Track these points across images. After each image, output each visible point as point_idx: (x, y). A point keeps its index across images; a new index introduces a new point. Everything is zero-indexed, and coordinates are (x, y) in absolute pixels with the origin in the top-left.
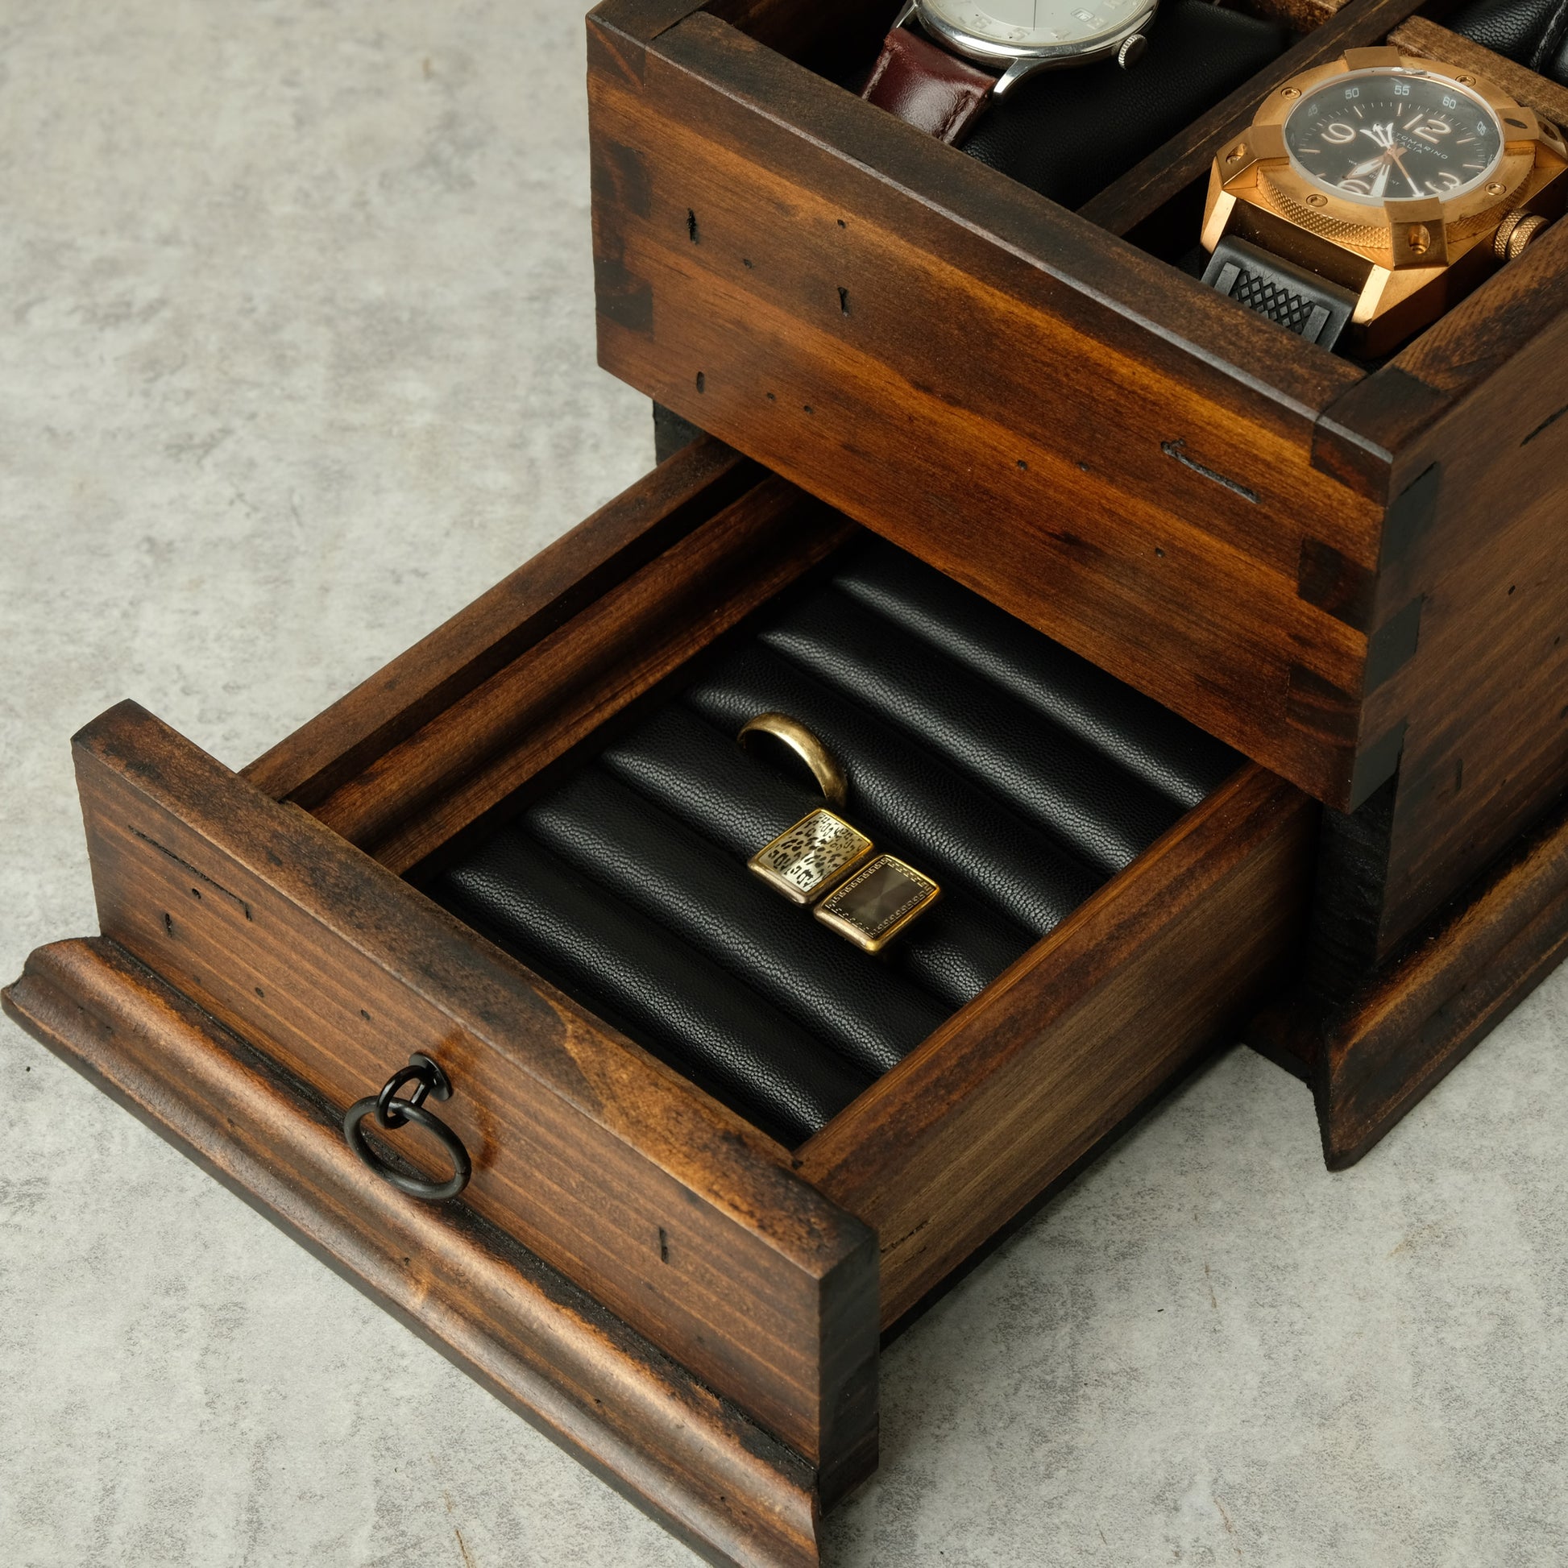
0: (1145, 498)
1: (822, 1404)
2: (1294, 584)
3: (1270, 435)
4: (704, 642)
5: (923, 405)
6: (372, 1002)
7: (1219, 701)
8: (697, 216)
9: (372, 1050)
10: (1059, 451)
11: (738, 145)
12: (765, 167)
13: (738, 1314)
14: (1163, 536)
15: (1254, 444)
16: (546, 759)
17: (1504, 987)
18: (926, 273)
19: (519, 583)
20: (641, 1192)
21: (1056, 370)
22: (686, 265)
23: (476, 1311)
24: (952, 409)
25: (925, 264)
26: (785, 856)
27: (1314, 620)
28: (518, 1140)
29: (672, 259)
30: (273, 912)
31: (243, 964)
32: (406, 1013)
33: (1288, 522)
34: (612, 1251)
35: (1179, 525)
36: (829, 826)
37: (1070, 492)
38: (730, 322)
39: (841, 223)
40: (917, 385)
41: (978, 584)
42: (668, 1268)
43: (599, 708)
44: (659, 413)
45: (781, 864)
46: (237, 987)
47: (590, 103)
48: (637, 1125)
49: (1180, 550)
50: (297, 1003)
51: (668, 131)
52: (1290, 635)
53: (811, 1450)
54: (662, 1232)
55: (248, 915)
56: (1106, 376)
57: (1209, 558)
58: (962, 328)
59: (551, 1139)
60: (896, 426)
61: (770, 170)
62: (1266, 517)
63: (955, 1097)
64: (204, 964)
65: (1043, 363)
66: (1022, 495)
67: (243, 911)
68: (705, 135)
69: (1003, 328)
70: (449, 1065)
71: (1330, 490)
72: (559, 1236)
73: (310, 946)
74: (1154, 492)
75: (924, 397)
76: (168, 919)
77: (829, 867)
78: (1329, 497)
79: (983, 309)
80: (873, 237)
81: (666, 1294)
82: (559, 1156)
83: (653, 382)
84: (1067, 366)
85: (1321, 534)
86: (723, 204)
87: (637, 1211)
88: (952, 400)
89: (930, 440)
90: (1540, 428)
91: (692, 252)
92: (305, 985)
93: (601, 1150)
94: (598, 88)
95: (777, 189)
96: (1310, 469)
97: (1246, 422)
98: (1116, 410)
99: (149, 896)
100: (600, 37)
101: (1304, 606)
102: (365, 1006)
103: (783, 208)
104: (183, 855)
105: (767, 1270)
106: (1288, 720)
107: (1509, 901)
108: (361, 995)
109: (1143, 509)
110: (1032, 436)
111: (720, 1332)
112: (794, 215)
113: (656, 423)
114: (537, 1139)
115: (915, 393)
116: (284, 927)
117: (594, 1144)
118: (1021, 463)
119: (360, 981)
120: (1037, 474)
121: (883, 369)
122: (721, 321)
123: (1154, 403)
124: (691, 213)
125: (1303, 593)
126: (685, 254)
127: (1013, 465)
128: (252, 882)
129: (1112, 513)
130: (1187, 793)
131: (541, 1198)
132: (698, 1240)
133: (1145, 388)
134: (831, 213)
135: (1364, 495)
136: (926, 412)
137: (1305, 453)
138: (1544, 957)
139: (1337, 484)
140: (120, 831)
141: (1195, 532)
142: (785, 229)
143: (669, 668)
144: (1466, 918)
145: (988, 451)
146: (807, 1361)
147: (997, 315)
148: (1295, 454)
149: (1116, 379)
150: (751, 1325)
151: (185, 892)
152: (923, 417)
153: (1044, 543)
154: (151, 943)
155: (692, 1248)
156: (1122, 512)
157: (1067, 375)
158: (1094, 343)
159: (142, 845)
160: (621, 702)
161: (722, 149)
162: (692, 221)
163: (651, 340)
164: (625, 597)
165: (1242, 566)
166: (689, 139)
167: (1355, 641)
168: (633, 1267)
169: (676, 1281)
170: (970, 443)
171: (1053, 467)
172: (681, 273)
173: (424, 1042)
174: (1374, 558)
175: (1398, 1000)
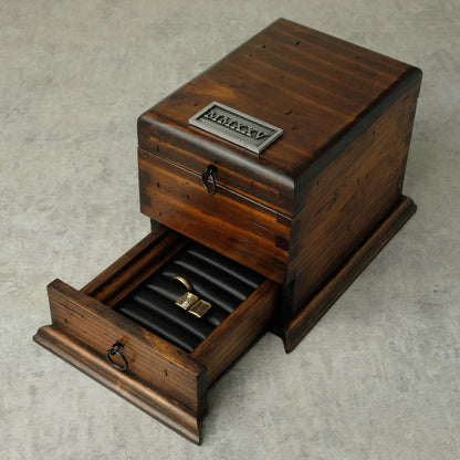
0: (246, 230)
2: (275, 244)
3: (269, 217)
5: (203, 216)
6: (108, 332)
9: (108, 341)
10: (230, 223)
11: (167, 170)
15: (266, 219)
19: (128, 254)
20: (161, 363)
21: (229, 207)
23: (130, 390)
26: (182, 301)
27: (279, 250)
29: (155, 192)
30: (88, 316)
32: (114, 333)
33: (273, 233)
35: (253, 235)
36: (190, 295)
37: (232, 230)
38: (166, 203)
39: (187, 183)
40: (202, 212)
41: (215, 249)
42: (167, 377)
44: (152, 221)
45: (181, 303)
47: (138, 163)
48: (161, 350)
49: (254, 239)
50: (92, 334)
51: (153, 168)
52: (274, 254)
53: (196, 410)
54: (166, 371)
55: (83, 318)
56: (238, 208)
57: (259, 241)
60: (199, 220)
61: (173, 174)
62: (269, 232)
65: (226, 207)
66: (223, 231)
67: (82, 316)
68: (160, 168)
69: (218, 201)
70: (123, 342)
71: (281, 226)
73: (95, 322)
74: (248, 229)
75: (204, 214)
77: (190, 303)
80: (193, 185)
81: (167, 383)
83: (151, 215)
85: (279, 234)
86: (164, 181)
87: (161, 367)
88: (209, 215)
89: (205, 222)
90: (317, 213)
91: (159, 190)
92: (94, 330)
93: (154, 356)
94: (140, 160)
95: (174, 177)
96: (277, 222)
97: (264, 215)
98: (240, 214)
100: (140, 151)
101: (277, 248)
102: (106, 333)
103: (176, 181)
104: (70, 307)
108: (105, 330)
109: (246, 232)
110: (225, 220)
111: (177, 389)
112: (178, 182)
114: (141, 355)
115: (202, 214)
116: (90, 319)
117: (152, 355)
118: (223, 225)
119: (105, 328)
120: (226, 227)
121: (196, 209)
122: (164, 203)
123: (247, 212)
124: (158, 183)
125: (277, 245)
126: (157, 191)
127: (221, 226)
128: (83, 311)
129: (240, 233)
130: (256, 286)
131: (142, 367)
132: (173, 371)
133: (246, 210)
134: (185, 181)
135: (287, 227)
137: (276, 220)
141: (256, 236)
142: (176, 185)
144: (308, 306)
145: (216, 223)
146: (195, 392)
148: (274, 220)
149: (240, 208)
152: (204, 218)
153: (227, 240)
155: (172, 373)
156: (242, 233)
157: (231, 208)
158: (235, 202)
161: (164, 170)
163: (150, 207)
165: (265, 241)
166: (157, 169)
167: (286, 254)
168: (160, 378)
169: (169, 380)
170: (213, 223)
171: (229, 226)
172: (156, 194)
174: (289, 238)
175: (297, 321)
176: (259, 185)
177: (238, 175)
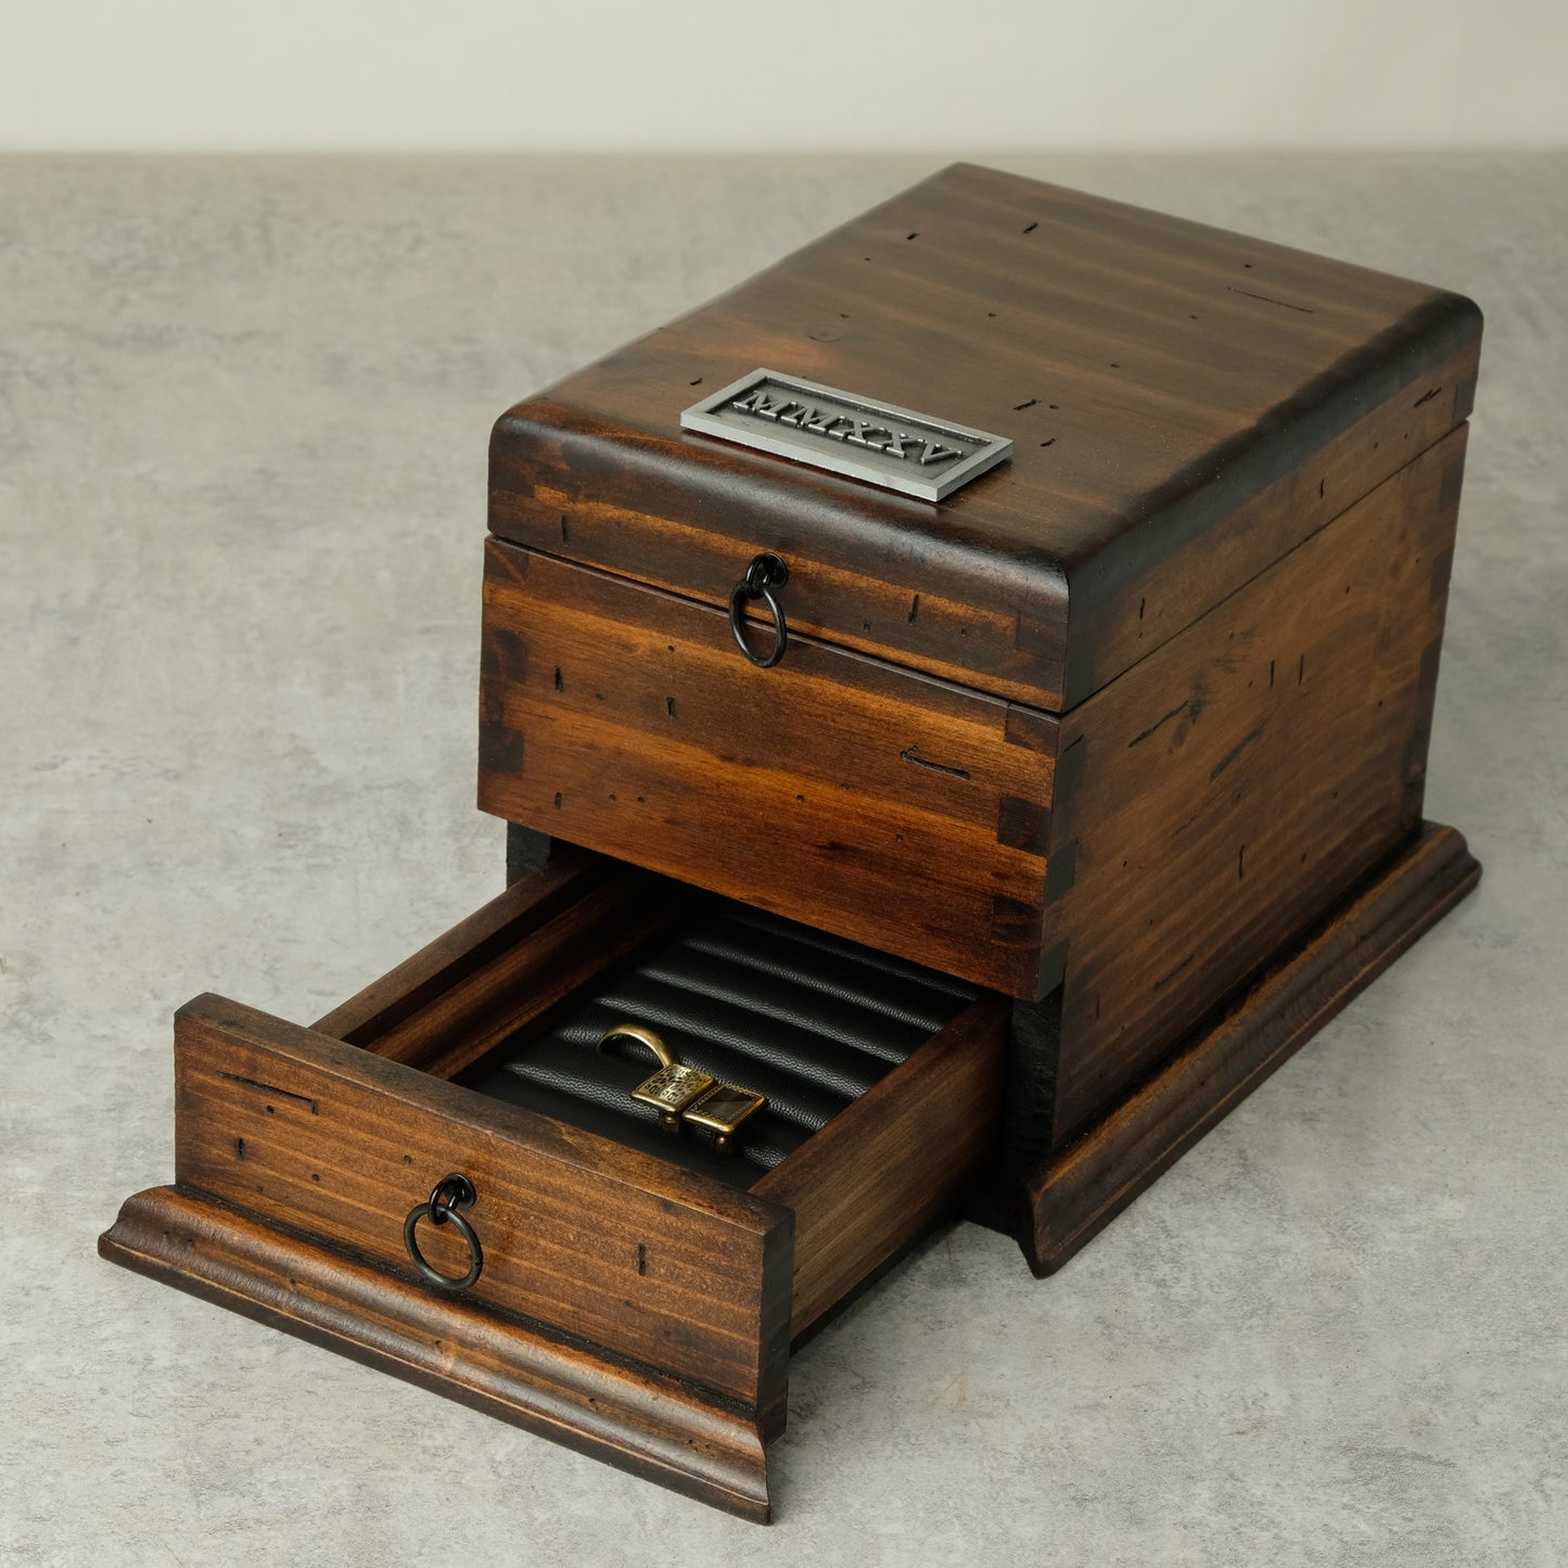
0: (889, 798)
1: (761, 1347)
2: (995, 834)
3: (977, 726)
4: (563, 994)
5: (729, 773)
6: (416, 1146)
7: (943, 941)
8: (562, 671)
9: (411, 1189)
10: (828, 780)
11: (595, 608)
12: (616, 620)
13: (699, 1295)
14: (901, 823)
15: (966, 736)
16: (473, 1057)
17: (1135, 1174)
18: (733, 670)
20: (627, 1220)
21: (825, 719)
22: (552, 711)
23: (494, 1363)
24: (750, 770)
25: (732, 663)
26: (656, 1087)
27: (1010, 858)
28: (527, 1217)
29: (540, 709)
30: (336, 1098)
31: (303, 1157)
32: (444, 1142)
33: (989, 787)
34: (599, 1286)
35: (913, 812)
36: (684, 1071)
37: (836, 809)
38: (585, 747)
39: (671, 648)
40: (724, 758)
41: (766, 902)
42: (644, 1280)
43: (502, 1028)
45: (654, 1093)
46: (297, 1181)
47: (484, 604)
48: (623, 1171)
49: (915, 831)
50: (348, 1174)
51: (544, 611)
52: (993, 875)
53: (750, 1395)
54: (642, 1249)
55: (315, 1111)
56: (859, 712)
57: (935, 831)
58: (758, 705)
59: (558, 1204)
60: (707, 795)
61: (619, 621)
62: (975, 788)
63: (816, 1171)
64: (269, 1172)
65: (816, 716)
66: (799, 821)
67: (310, 1108)
68: (573, 607)
69: (788, 696)
70: (475, 1174)
71: (1018, 755)
72: (555, 1292)
73: (366, 1116)
74: (896, 792)
75: (728, 765)
76: (240, 1144)
77: (687, 1091)
78: (1018, 761)
79: (774, 687)
80: (695, 653)
81: (641, 1304)
82: (562, 1217)
83: (520, 811)
84: (834, 714)
85: (1013, 790)
86: (583, 656)
87: (623, 1238)
88: (749, 763)
89: (733, 799)
90: (1138, 739)
91: (557, 699)
92: (358, 1153)
93: (595, 1195)
94: (491, 591)
95: (624, 634)
96: (1005, 743)
97: (960, 721)
98: (868, 737)
99: (226, 1129)
100: (495, 552)
101: (1002, 849)
102: (408, 1151)
103: (628, 647)
104: (265, 1079)
105: (724, 1243)
106: (993, 941)
107: (1132, 1115)
108: (406, 1141)
109: (887, 807)
110: (808, 774)
111: (683, 1318)
112: (636, 651)
113: (508, 866)
114: (545, 1210)
115: (722, 765)
116: (345, 1108)
117: (592, 1192)
118: (800, 797)
119: (406, 1130)
120: (811, 802)
121: (699, 753)
122: (576, 748)
123: (895, 724)
124: (558, 670)
125: (1001, 839)
126: (552, 702)
127: (793, 800)
128: (321, 1079)
129: (865, 818)
131: (543, 1263)
132: (671, 1242)
133: (889, 715)
134: (663, 642)
135: (1041, 753)
136: (729, 777)
137: (1001, 733)
138: (1159, 1159)
139: (1024, 750)
140: (209, 1080)
141: (925, 814)
142: (628, 664)
143: (543, 1008)
144: (1106, 1124)
145: (776, 794)
146: (749, 1312)
147: (784, 688)
148: (994, 735)
149: (868, 714)
150: (708, 1300)
151: (261, 1112)
152: (728, 782)
153: (815, 855)
154: (223, 1172)
155: (664, 1251)
156: (872, 814)
157: (834, 721)
158: (853, 690)
159: (227, 1085)
160: (516, 1026)
161: (584, 614)
162: (558, 676)
163: (520, 777)
164: (512, 957)
165: (958, 831)
166: (559, 613)
167: (1038, 865)
168: (615, 1292)
169: (651, 1289)
170: (762, 792)
171: (824, 793)
172: (547, 717)
173: (456, 1163)
174: (1050, 798)
175: (1071, 1166)
176: (943, 604)
177: (864, 582)
